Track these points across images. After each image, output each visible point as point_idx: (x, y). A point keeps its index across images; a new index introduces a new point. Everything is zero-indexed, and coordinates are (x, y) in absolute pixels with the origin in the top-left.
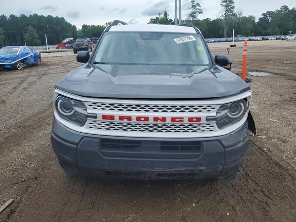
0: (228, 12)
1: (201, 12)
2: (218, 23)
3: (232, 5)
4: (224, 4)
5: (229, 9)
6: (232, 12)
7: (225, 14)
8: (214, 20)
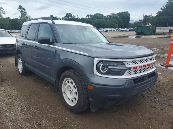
0: (23, 15)
1: (5, 13)
2: (17, 21)
3: (25, 11)
4: (20, 10)
5: (23, 13)
6: (25, 15)
7: (21, 16)
8: (14, 19)
